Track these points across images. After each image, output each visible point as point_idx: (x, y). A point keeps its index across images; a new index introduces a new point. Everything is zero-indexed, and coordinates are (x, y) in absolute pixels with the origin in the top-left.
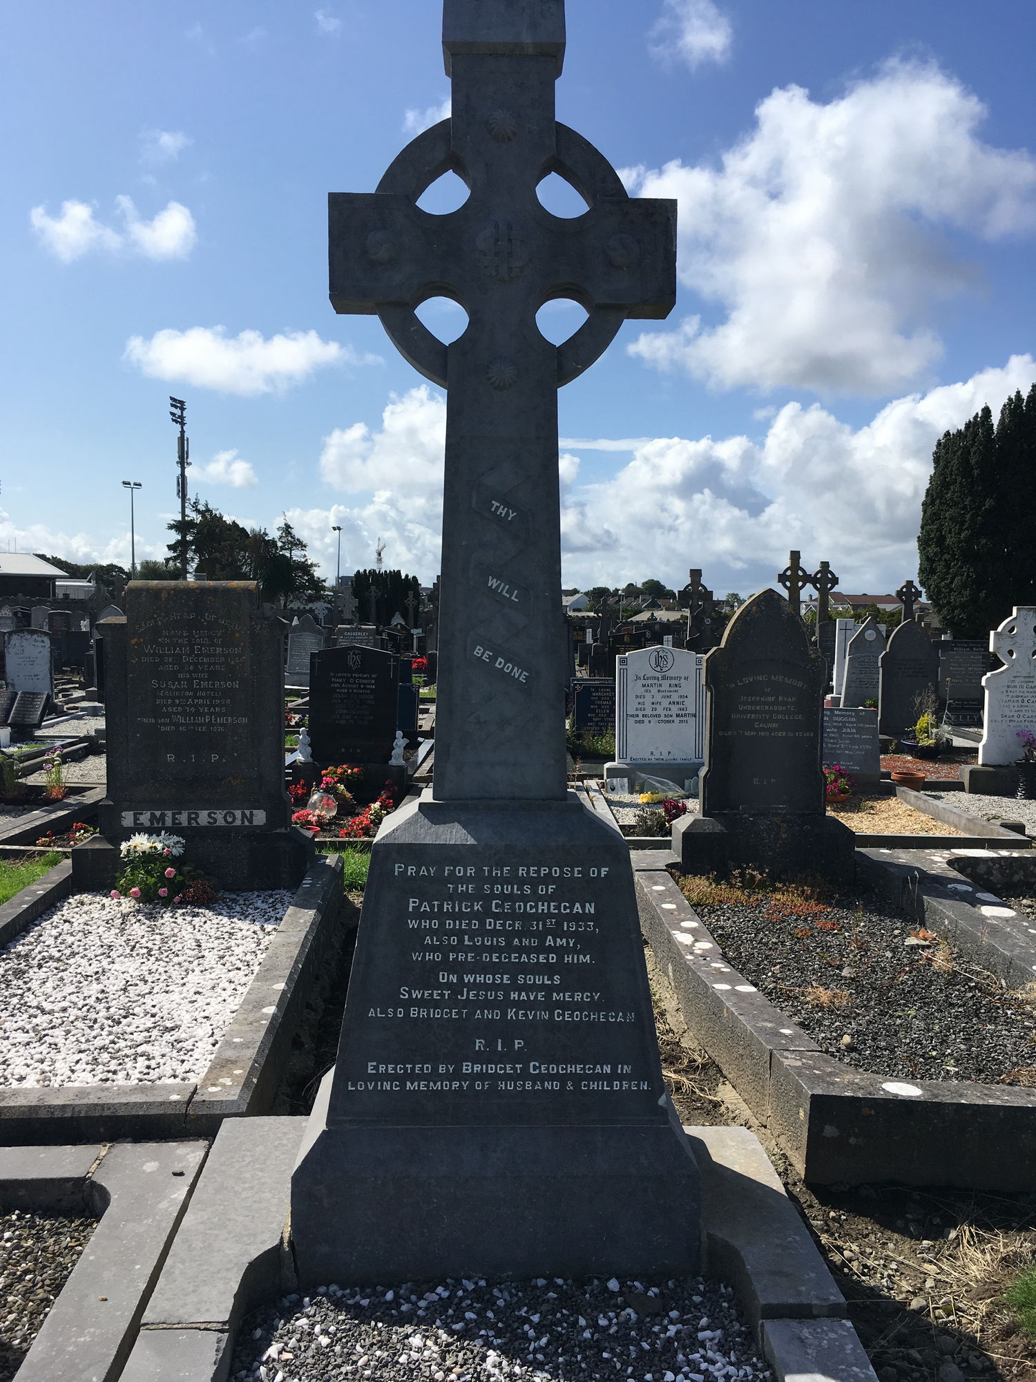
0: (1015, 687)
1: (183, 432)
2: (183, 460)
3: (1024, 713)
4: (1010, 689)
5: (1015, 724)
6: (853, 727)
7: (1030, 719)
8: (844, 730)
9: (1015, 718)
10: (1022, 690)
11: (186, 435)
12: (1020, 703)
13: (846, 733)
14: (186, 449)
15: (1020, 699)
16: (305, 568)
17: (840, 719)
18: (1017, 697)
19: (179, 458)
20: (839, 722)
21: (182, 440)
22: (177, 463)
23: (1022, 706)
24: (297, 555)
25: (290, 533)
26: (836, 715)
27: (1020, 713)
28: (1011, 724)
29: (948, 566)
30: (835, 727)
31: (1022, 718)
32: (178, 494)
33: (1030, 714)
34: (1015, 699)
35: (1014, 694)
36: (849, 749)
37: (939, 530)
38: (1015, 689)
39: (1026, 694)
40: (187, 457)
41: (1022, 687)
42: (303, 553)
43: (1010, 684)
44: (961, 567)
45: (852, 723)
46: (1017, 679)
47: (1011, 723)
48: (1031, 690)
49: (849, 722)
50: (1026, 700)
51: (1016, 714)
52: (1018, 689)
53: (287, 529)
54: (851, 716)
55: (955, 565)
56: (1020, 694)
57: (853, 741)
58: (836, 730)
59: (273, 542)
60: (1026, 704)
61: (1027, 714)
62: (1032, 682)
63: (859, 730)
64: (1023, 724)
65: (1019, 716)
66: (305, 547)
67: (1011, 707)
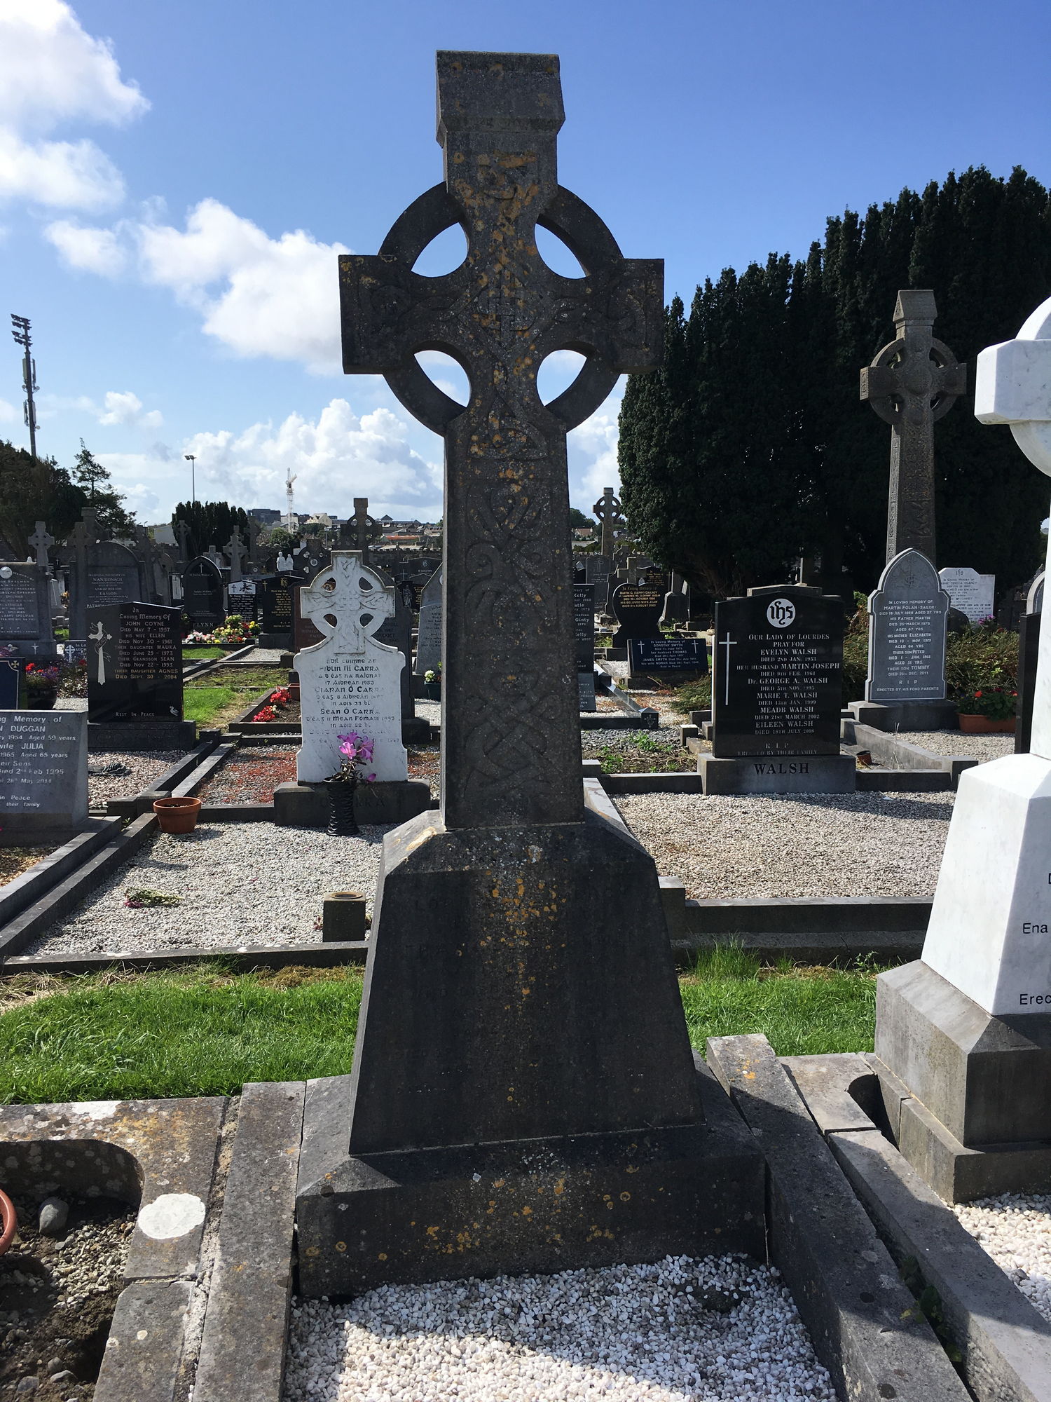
0: (338, 669)
1: (28, 353)
2: (29, 384)
3: (353, 706)
4: (330, 673)
5: (343, 723)
6: (39, 742)
7: (364, 715)
8: (26, 746)
9: (342, 714)
10: (348, 673)
11: (32, 357)
12: (347, 693)
13: (28, 751)
14: (32, 372)
15: (347, 686)
16: (111, 501)
17: (22, 728)
18: (343, 683)
19: (25, 382)
20: (19, 734)
21: (27, 362)
22: (23, 387)
23: (350, 697)
24: (101, 486)
25: (90, 462)
26: (16, 723)
27: (348, 707)
28: (338, 723)
29: (640, 492)
30: (10, 742)
31: (351, 714)
32: (26, 421)
33: (363, 707)
34: (340, 687)
35: (338, 680)
36: (28, 776)
37: (630, 448)
38: (338, 673)
39: (355, 679)
40: (35, 380)
41: (348, 669)
42: (107, 481)
43: (330, 665)
44: (652, 492)
45: (40, 734)
46: (340, 659)
47: (335, 722)
48: (362, 673)
49: (35, 734)
50: (355, 687)
51: (342, 708)
52: (342, 672)
53: (86, 457)
54: (39, 724)
55: (646, 489)
56: (348, 680)
57: (36, 764)
58: (11, 747)
59: (63, 473)
60: (355, 693)
61: (359, 708)
62: (363, 661)
63: (48, 746)
64: (353, 723)
65: (346, 711)
66: (108, 475)
67: (335, 699)
